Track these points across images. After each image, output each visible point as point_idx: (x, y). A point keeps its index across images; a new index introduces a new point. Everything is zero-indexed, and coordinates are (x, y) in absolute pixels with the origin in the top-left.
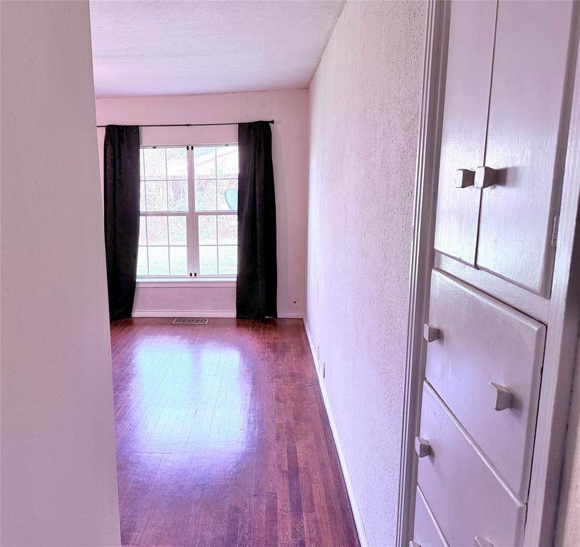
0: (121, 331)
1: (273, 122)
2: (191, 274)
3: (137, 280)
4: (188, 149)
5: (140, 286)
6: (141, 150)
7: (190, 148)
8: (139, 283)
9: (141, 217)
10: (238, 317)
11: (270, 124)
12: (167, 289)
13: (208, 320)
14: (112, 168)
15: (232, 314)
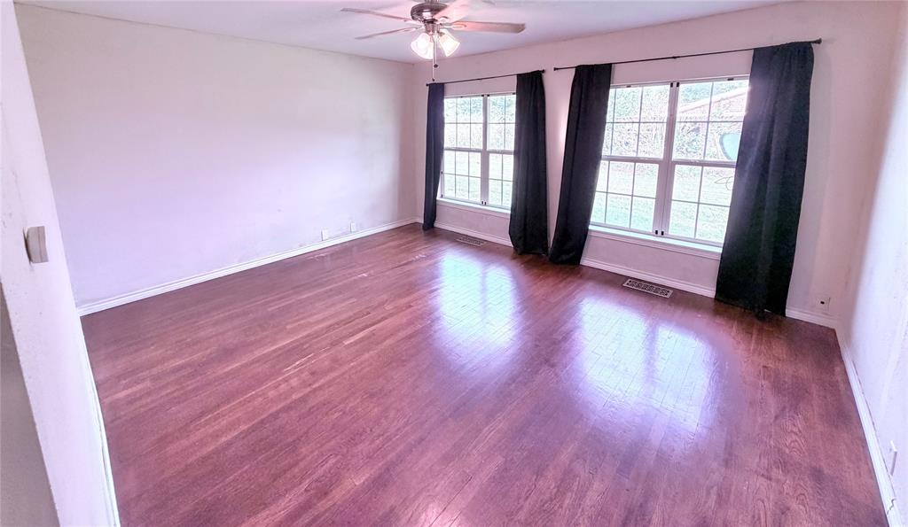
0: (561, 282)
1: (819, 42)
2: (657, 232)
3: (590, 227)
4: (672, 85)
5: (593, 234)
6: (612, 91)
7: (675, 85)
8: (591, 230)
9: (602, 162)
10: (716, 299)
11: (813, 45)
12: (624, 245)
13: (671, 291)
14: (577, 110)
15: (709, 292)
